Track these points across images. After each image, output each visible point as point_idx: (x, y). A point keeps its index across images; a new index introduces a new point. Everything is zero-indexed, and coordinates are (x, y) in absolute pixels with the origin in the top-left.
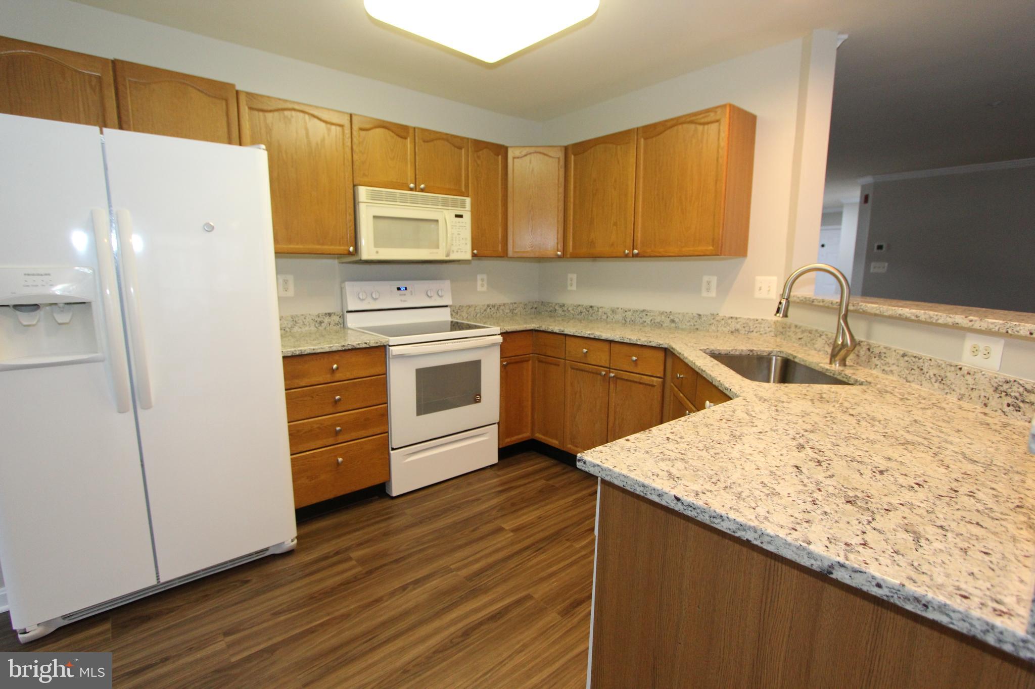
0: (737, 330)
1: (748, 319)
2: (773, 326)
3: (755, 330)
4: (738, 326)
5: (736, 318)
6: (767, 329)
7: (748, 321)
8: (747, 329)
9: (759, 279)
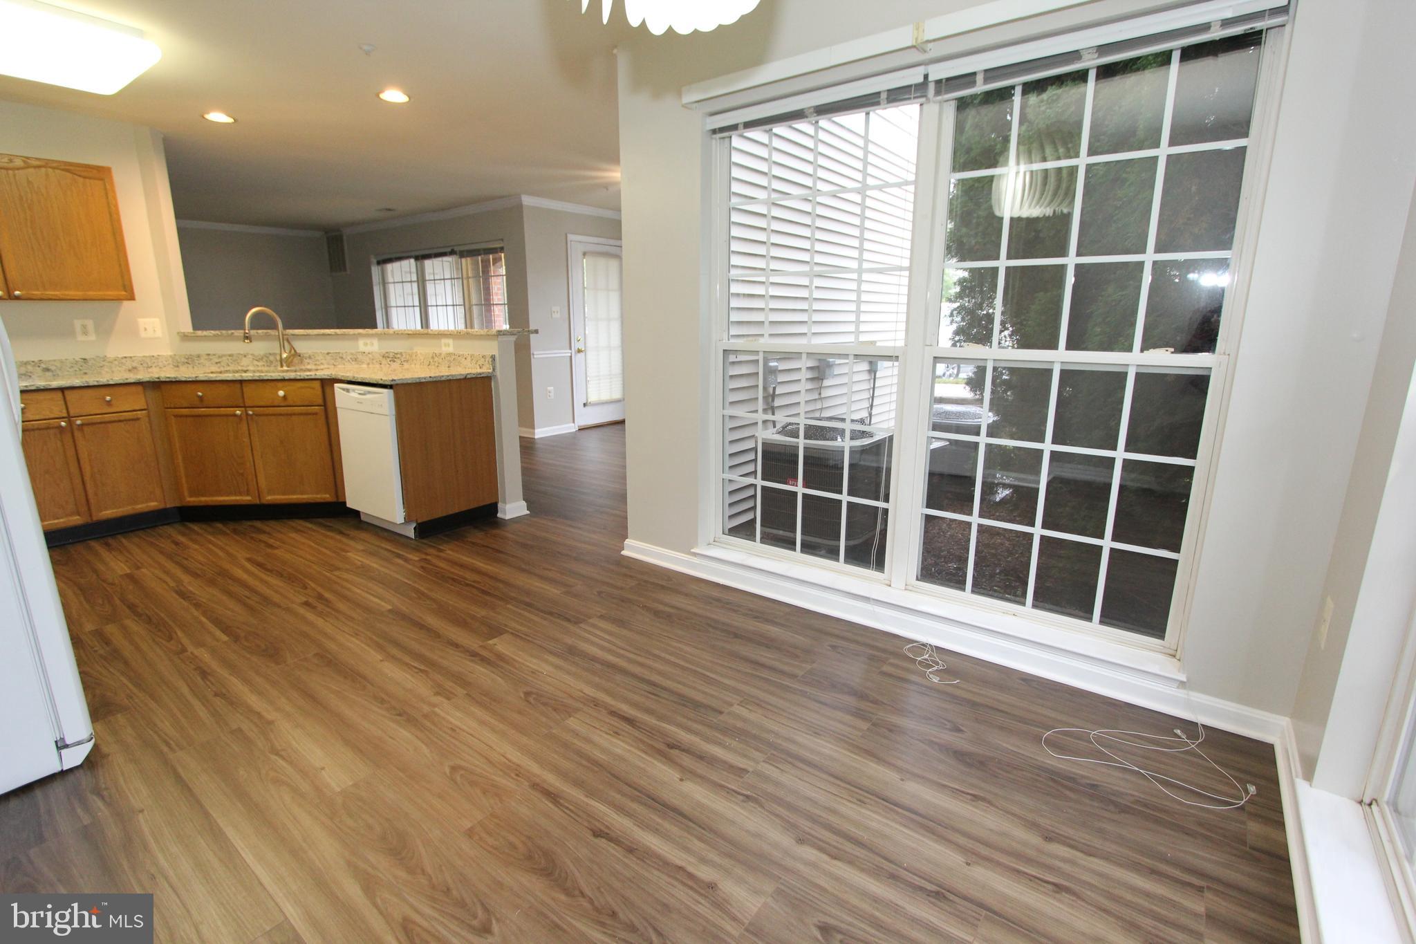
0: (135, 368)
1: (144, 356)
2: (171, 360)
3: (154, 366)
4: (135, 364)
5: (131, 357)
6: (165, 362)
7: (144, 359)
8: (145, 365)
9: (142, 322)
